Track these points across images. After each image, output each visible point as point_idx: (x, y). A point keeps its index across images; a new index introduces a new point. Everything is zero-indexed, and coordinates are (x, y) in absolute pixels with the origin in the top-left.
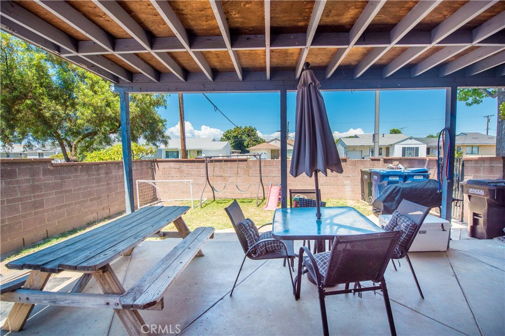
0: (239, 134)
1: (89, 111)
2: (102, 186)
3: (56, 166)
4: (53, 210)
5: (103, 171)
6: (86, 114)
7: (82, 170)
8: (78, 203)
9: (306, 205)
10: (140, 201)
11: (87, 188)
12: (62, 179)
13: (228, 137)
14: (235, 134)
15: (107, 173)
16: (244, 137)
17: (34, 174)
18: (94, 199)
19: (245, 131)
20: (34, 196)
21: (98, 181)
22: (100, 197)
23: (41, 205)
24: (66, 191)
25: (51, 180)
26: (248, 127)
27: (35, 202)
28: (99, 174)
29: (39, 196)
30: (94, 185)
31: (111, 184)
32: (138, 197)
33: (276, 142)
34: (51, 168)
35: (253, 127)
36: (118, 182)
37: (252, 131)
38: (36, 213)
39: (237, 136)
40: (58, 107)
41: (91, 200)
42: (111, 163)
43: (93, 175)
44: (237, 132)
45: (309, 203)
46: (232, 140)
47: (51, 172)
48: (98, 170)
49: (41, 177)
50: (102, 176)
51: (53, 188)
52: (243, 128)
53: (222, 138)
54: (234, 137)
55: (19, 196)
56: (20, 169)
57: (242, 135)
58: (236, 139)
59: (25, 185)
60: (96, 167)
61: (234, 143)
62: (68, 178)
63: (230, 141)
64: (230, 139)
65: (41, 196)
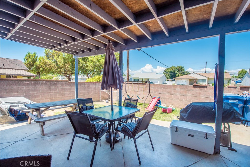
0: (173, 70)
1: (91, 64)
2: (86, 91)
4: (67, 97)
5: (86, 85)
6: (90, 64)
9: (128, 106)
10: (101, 98)
12: (71, 87)
13: (167, 72)
14: (171, 70)
15: (88, 86)
16: (176, 72)
17: (62, 85)
19: (177, 69)
21: (84, 89)
22: (84, 95)
23: (64, 95)
24: (72, 91)
25: (68, 87)
26: (179, 66)
27: (62, 94)
28: (85, 86)
29: (63, 92)
31: (89, 90)
32: (100, 96)
33: (193, 75)
34: (68, 83)
35: (182, 66)
36: (92, 90)
37: (181, 68)
38: (62, 97)
39: (172, 71)
40: (84, 63)
41: (81, 95)
42: (90, 83)
43: (83, 86)
44: (172, 69)
45: (129, 105)
46: (169, 73)
48: (84, 85)
49: (65, 86)
50: (86, 87)
51: (68, 90)
52: (176, 67)
53: (163, 73)
54: (170, 72)
55: (58, 91)
56: (58, 83)
57: (175, 70)
58: (171, 73)
59: (60, 88)
60: (84, 83)
61: (170, 75)
62: (73, 87)
63: (168, 74)
64: (168, 73)
65: (64, 92)
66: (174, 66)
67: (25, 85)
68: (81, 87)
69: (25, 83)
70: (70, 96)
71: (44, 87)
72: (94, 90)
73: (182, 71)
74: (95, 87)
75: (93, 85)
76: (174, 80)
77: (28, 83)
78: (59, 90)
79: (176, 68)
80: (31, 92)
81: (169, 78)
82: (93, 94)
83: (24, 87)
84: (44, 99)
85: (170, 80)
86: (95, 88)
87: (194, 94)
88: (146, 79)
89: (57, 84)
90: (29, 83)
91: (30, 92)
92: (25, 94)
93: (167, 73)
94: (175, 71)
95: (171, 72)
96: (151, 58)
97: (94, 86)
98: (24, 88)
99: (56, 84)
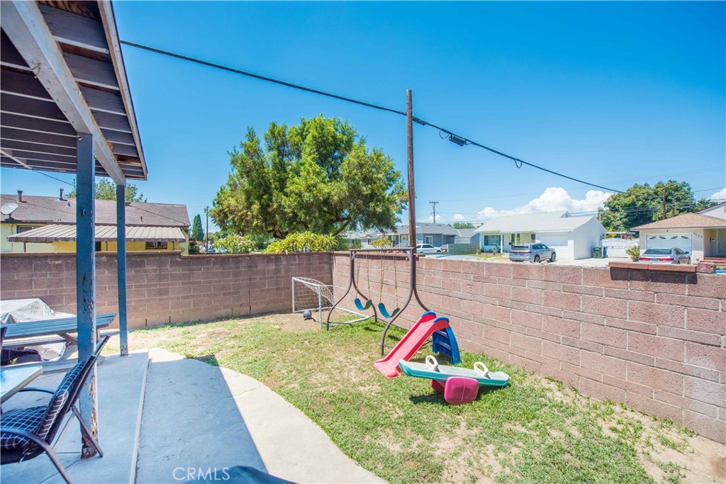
0: (639, 200)
2: (242, 280)
3: (185, 258)
4: (178, 298)
5: (244, 265)
7: (215, 263)
8: (208, 295)
10: (295, 304)
11: (220, 281)
12: (190, 271)
13: (614, 207)
14: (628, 201)
15: (249, 267)
16: (652, 204)
17: (160, 266)
18: (229, 294)
19: (656, 193)
20: (160, 285)
21: (236, 275)
22: (237, 292)
23: (166, 292)
24: (194, 283)
25: (179, 271)
26: (665, 182)
27: (160, 289)
28: (238, 268)
29: (164, 285)
30: (231, 278)
31: (254, 279)
32: (293, 297)
34: (180, 260)
35: (680, 183)
36: (266, 278)
37: (676, 190)
38: (160, 300)
39: (633, 204)
41: (224, 294)
43: (230, 268)
44: (633, 196)
46: (622, 211)
47: (178, 264)
48: (237, 263)
49: (169, 267)
50: (242, 269)
51: (180, 279)
52: (653, 186)
53: (600, 211)
54: (626, 205)
55: (146, 283)
56: (148, 261)
57: (647, 200)
58: (633, 210)
59: (151, 274)
60: (234, 259)
61: (626, 217)
62: (197, 270)
63: (617, 214)
64: (617, 210)
65: (168, 285)
66: (642, 184)
67: (50, 269)
68: (224, 268)
69: (49, 262)
70: (188, 297)
71: (104, 273)
72: (273, 278)
73: (678, 200)
74: (275, 269)
75: (268, 263)
76: (636, 235)
77: (57, 262)
78: (149, 280)
79: (651, 192)
80: (66, 286)
81: (622, 227)
82: (268, 290)
83: (46, 275)
84: (104, 305)
85: (624, 235)
86: (277, 271)
87: (618, 314)
88: (526, 234)
89: (143, 262)
90: (59, 262)
91: (65, 288)
92: (50, 291)
93: (614, 210)
94: (648, 203)
95: (629, 205)
96: (519, 163)
97: (274, 267)
98: (48, 277)
99: (141, 264)
